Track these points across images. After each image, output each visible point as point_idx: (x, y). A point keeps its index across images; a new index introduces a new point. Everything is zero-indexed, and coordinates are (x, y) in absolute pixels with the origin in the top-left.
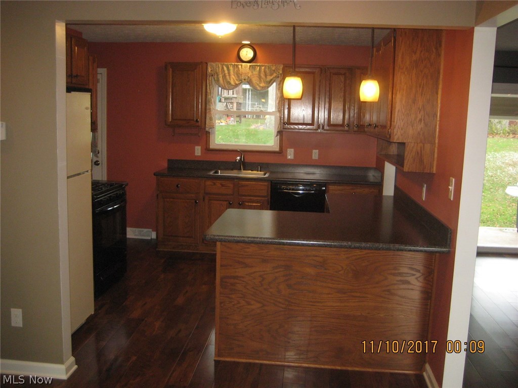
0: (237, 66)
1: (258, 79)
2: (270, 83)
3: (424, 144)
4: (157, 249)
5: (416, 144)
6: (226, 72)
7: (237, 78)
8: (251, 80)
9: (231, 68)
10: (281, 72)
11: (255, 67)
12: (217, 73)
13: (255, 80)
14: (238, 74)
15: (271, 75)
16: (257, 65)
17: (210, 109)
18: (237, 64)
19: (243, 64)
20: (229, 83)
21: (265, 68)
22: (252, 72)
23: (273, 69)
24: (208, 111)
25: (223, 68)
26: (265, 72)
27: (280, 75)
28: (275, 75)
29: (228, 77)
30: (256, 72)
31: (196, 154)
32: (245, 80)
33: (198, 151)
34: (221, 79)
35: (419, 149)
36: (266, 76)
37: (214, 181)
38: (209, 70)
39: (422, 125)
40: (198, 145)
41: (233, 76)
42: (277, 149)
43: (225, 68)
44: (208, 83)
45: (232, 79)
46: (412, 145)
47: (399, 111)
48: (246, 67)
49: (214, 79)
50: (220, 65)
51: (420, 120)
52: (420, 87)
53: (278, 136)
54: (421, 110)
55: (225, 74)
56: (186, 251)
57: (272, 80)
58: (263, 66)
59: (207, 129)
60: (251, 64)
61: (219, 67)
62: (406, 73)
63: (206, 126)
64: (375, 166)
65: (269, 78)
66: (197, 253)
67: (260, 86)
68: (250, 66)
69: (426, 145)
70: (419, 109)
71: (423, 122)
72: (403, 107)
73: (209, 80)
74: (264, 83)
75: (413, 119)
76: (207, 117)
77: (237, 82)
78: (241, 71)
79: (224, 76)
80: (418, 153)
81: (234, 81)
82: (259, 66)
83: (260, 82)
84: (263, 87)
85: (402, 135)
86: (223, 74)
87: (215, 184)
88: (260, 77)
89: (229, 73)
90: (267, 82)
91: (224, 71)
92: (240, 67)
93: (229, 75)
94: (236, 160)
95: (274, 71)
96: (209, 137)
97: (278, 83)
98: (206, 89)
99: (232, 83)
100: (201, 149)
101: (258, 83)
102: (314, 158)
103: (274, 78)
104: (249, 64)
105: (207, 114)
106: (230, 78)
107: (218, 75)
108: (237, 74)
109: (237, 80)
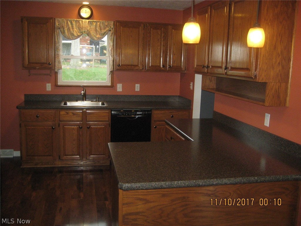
0: (78, 21)
1: (94, 31)
2: (103, 35)
3: (280, 83)
4: (21, 167)
5: (275, 83)
6: (70, 26)
7: (79, 31)
8: (89, 32)
9: (74, 23)
10: (112, 27)
11: (92, 23)
12: (63, 27)
13: (93, 33)
14: (80, 28)
15: (105, 29)
16: (94, 21)
17: (58, 54)
18: (79, 20)
19: (83, 20)
20: (73, 34)
21: (100, 24)
22: (90, 27)
23: (106, 24)
24: (56, 56)
25: (67, 23)
26: (100, 26)
27: (111, 29)
28: (107, 29)
29: (71, 30)
30: (93, 27)
31: (47, 90)
32: (85, 32)
33: (49, 87)
34: (66, 31)
35: (277, 87)
36: (101, 29)
37: (67, 111)
38: (57, 24)
39: (280, 67)
40: (49, 83)
41: (76, 30)
42: (109, 84)
43: (69, 23)
44: (56, 34)
45: (75, 32)
46: (273, 83)
47: (263, 56)
48: (85, 22)
49: (61, 31)
50: (65, 21)
51: (279, 63)
52: (280, 36)
53: (110, 75)
54: (279, 55)
55: (69, 27)
56: (46, 166)
57: (105, 32)
58: (98, 22)
59: (56, 70)
60: (89, 20)
61: (64, 21)
62: (269, 24)
63: (56, 67)
64: (179, 95)
65: (103, 31)
66: (55, 167)
67: (96, 37)
68: (89, 22)
69: (282, 84)
70: (278, 54)
71: (281, 65)
72: (266, 53)
73: (57, 32)
74: (99, 35)
75: (274, 63)
76: (56, 61)
77: (79, 34)
78: (81, 25)
79: (69, 29)
80: (276, 90)
81: (77, 33)
82: (95, 22)
83: (97, 34)
84: (98, 38)
85: (265, 76)
86: (68, 27)
87: (67, 113)
88: (96, 30)
89: (72, 27)
90: (102, 34)
91: (68, 25)
92: (81, 22)
93: (73, 29)
94: (81, 93)
95: (107, 26)
96: (57, 76)
97: (110, 35)
98: (55, 39)
99: (75, 34)
100: (51, 86)
101: (95, 35)
102: (136, 90)
103: (107, 31)
104: (87, 20)
105: (56, 59)
106: (73, 30)
107: (63, 28)
108: (78, 28)
109: (78, 32)
